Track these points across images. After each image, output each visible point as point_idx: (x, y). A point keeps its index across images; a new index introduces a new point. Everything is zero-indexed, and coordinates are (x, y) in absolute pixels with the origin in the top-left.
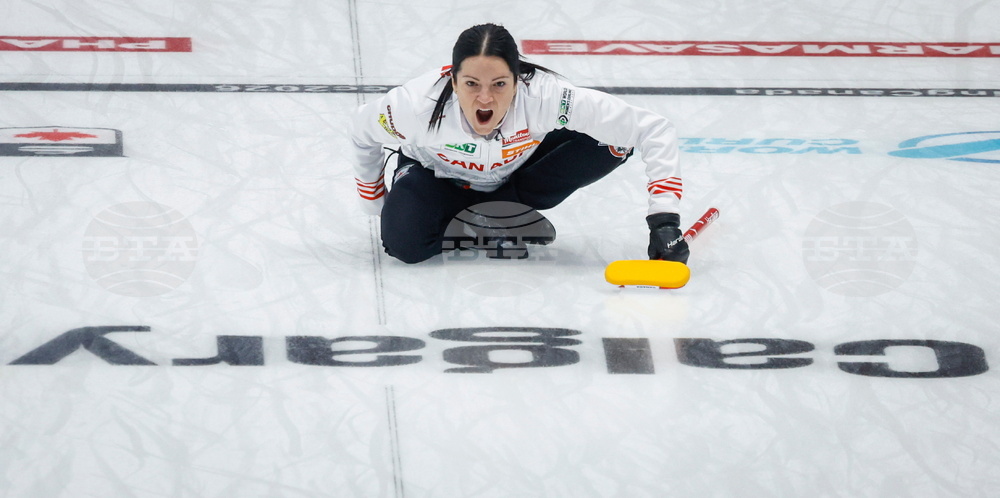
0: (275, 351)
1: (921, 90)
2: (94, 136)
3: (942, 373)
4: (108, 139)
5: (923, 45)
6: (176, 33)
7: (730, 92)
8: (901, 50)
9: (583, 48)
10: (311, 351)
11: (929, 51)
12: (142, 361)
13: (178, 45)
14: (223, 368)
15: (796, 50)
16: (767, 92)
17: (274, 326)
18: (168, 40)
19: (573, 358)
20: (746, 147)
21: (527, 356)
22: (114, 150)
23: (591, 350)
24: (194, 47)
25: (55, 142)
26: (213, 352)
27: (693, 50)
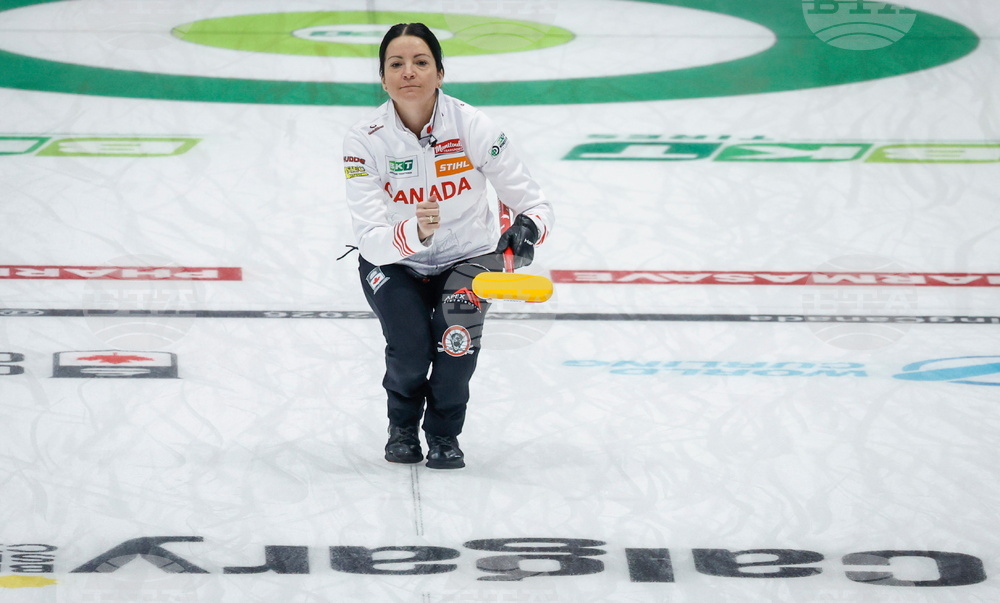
0: (319, 560)
1: (924, 317)
2: (151, 359)
3: (943, 582)
4: (165, 362)
5: (925, 275)
6: (228, 263)
7: (745, 318)
8: (904, 279)
9: (608, 277)
10: (352, 560)
11: (931, 281)
12: (195, 570)
13: (229, 274)
14: (272, 577)
15: (805, 279)
16: (780, 319)
17: (318, 535)
18: (221, 270)
19: (598, 567)
20: (759, 369)
21: (555, 565)
22: (169, 372)
23: (615, 560)
24: (244, 276)
25: (113, 365)
26: (261, 561)
27: (710, 279)
